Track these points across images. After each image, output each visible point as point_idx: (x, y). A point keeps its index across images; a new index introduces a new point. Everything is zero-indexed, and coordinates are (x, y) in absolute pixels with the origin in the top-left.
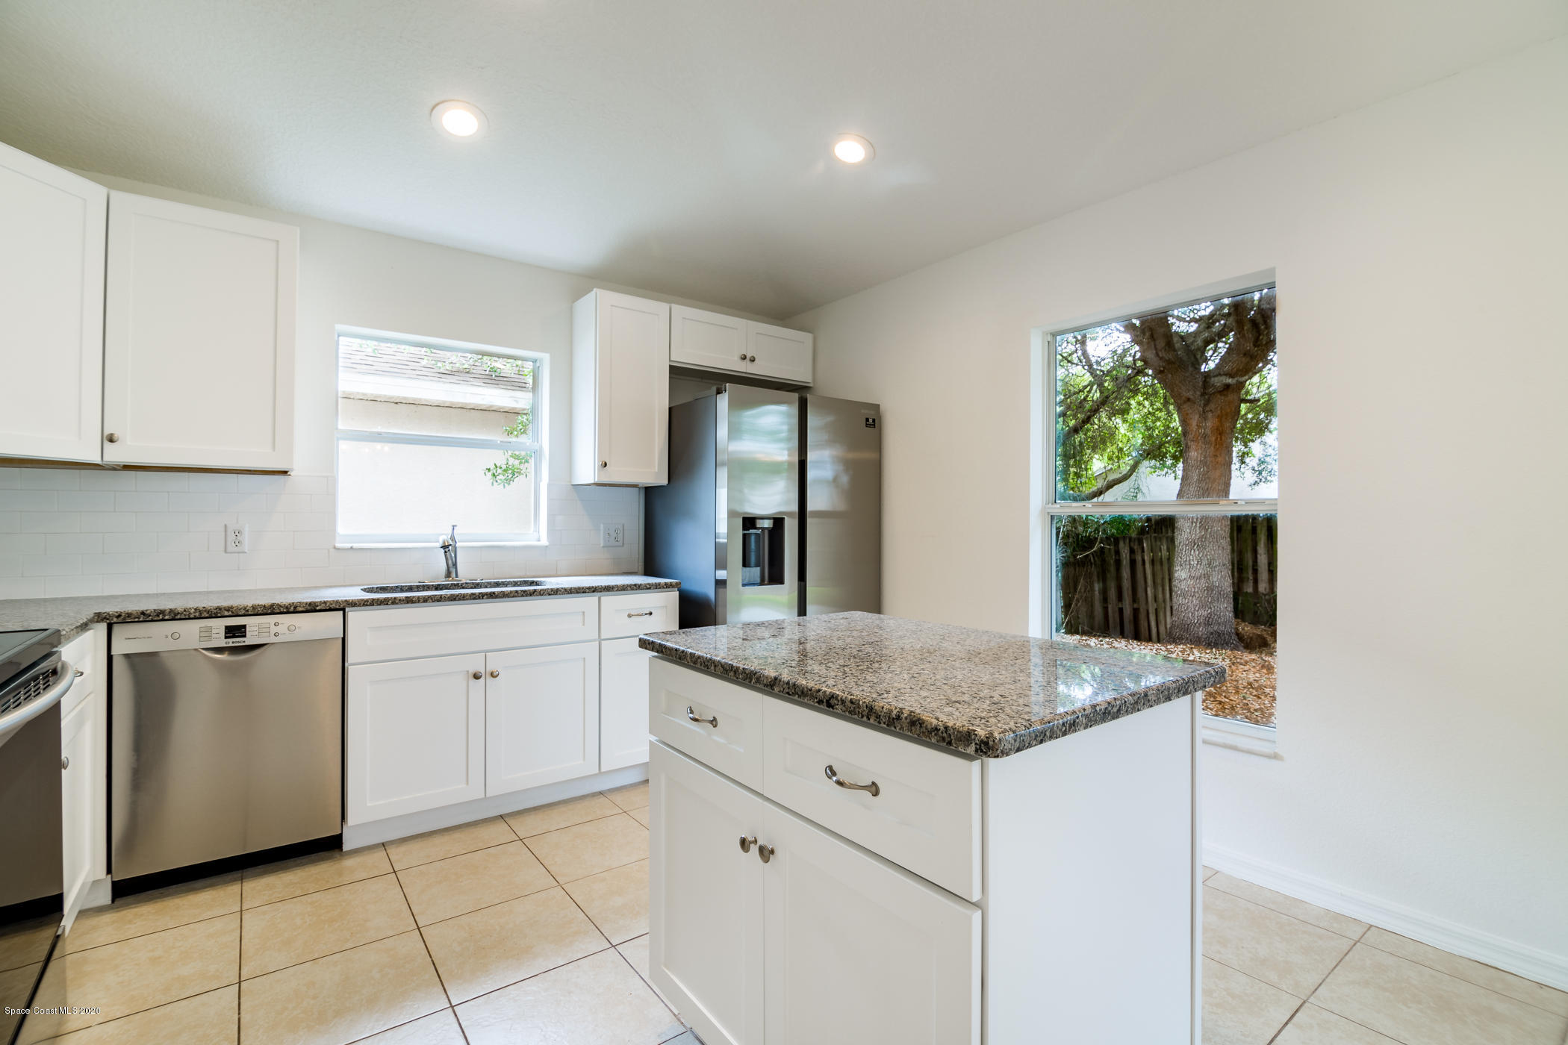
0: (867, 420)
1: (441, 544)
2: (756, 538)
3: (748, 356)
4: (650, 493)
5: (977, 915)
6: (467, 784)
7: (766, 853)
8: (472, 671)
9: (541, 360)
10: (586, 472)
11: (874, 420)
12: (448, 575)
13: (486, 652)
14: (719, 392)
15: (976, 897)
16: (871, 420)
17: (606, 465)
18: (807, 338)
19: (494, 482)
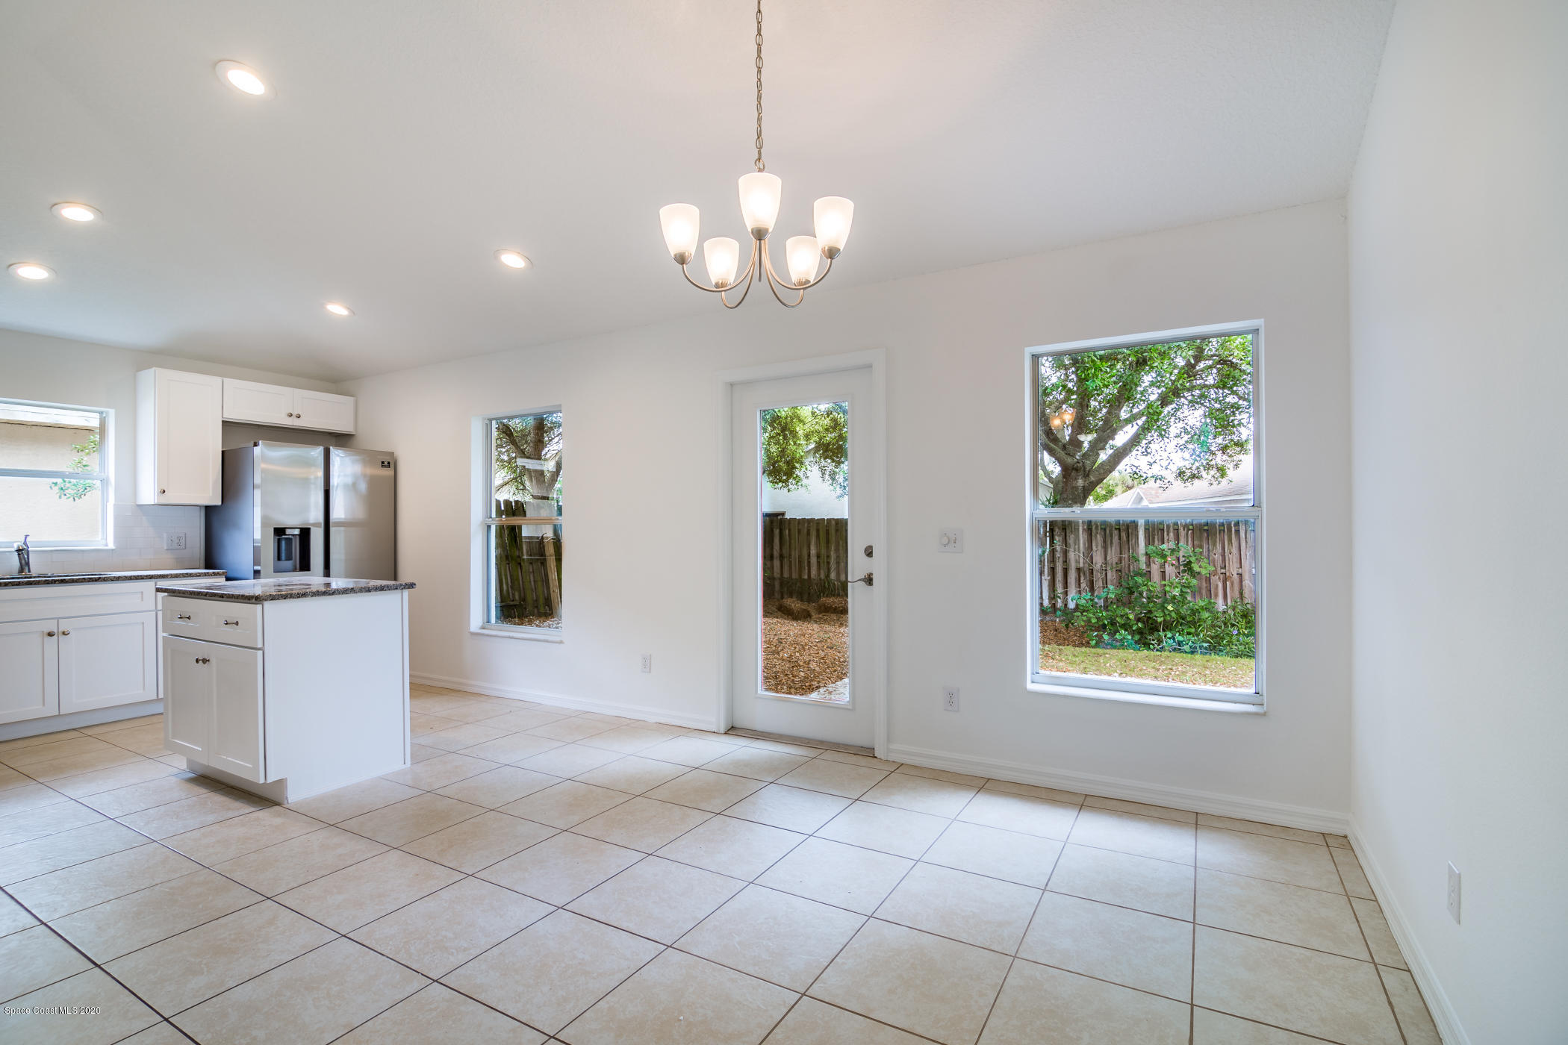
0: (383, 463)
1: (16, 548)
2: (286, 544)
3: (295, 414)
4: (209, 511)
5: (260, 653)
6: (44, 705)
7: (205, 661)
8: (47, 631)
9: (107, 413)
10: (148, 495)
11: (389, 463)
12: (21, 570)
13: (58, 619)
14: (256, 445)
15: (260, 645)
16: (386, 463)
17: (164, 491)
18: (348, 401)
19: (63, 496)
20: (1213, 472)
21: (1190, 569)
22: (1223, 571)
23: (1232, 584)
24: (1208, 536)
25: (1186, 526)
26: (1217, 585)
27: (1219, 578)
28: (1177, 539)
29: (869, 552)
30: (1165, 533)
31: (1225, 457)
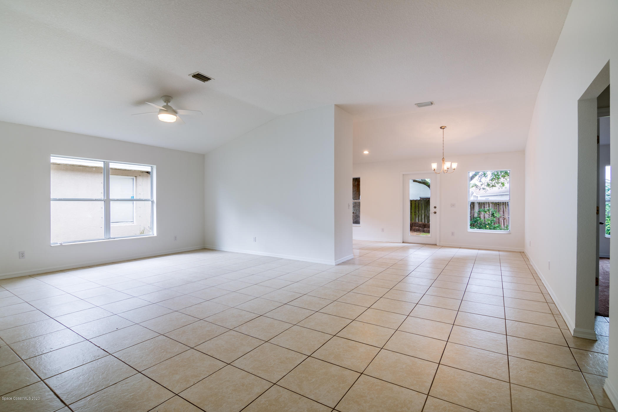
20: (500, 184)
21: (494, 216)
22: (503, 216)
23: (506, 220)
24: (499, 206)
25: (492, 203)
26: (501, 221)
27: (502, 219)
28: (489, 206)
29: (435, 207)
30: (485, 205)
31: (504, 179)
